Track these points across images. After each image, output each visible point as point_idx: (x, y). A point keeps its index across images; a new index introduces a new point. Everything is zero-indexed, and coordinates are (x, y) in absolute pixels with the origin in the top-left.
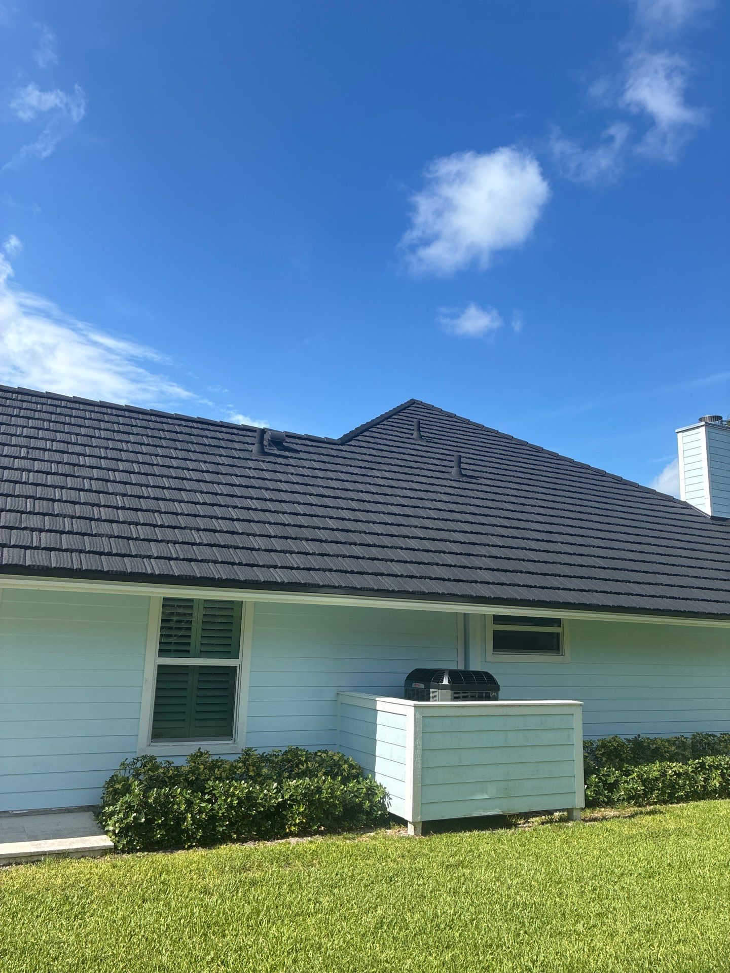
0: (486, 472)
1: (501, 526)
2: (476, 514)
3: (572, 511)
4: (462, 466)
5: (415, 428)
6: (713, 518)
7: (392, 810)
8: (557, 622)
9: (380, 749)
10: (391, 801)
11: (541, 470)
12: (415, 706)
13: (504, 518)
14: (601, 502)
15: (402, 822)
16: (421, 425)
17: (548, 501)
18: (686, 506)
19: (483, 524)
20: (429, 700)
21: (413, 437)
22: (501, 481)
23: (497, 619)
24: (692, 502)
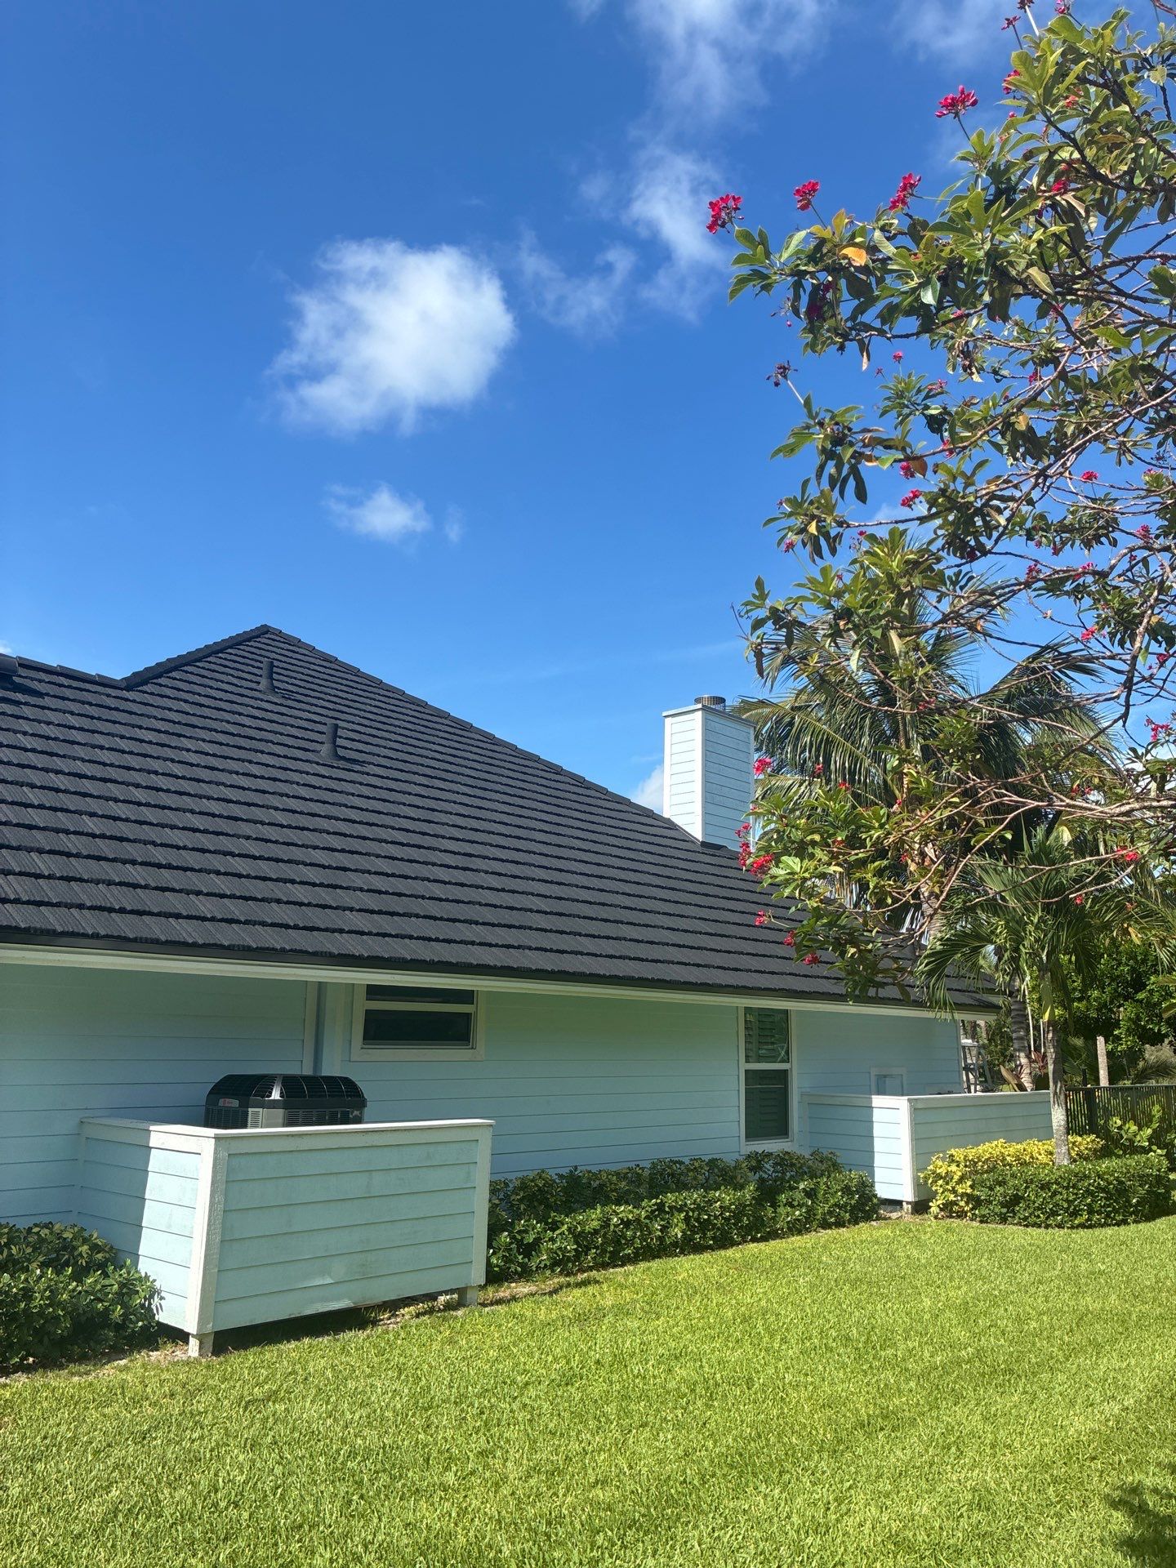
0: (379, 755)
1: (392, 843)
2: (354, 822)
3: (507, 824)
4: (339, 742)
5: (264, 672)
6: (704, 844)
7: (162, 1317)
8: (467, 996)
9: (151, 1214)
10: (162, 1302)
11: (465, 759)
12: (217, 1138)
13: (399, 829)
14: (551, 813)
15: (180, 1336)
16: (275, 669)
17: (472, 806)
18: (670, 825)
19: (364, 838)
20: (245, 1126)
21: (260, 687)
22: (402, 771)
23: (374, 991)
24: (677, 820)
